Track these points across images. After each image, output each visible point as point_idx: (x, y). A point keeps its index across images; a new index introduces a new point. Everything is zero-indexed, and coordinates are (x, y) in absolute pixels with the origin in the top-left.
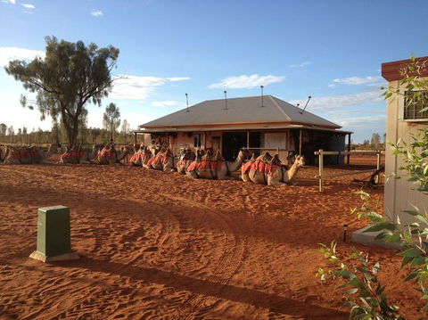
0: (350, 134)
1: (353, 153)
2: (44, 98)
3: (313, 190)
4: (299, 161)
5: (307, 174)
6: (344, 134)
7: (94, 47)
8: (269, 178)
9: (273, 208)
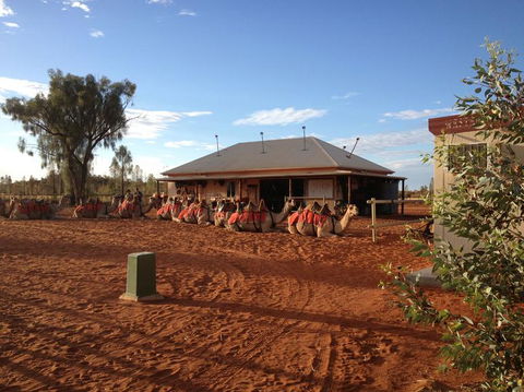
0: (403, 180)
1: (408, 202)
2: (46, 142)
3: (365, 241)
4: (352, 211)
5: (357, 225)
6: (397, 180)
7: (105, 82)
8: (319, 230)
9: (327, 257)
